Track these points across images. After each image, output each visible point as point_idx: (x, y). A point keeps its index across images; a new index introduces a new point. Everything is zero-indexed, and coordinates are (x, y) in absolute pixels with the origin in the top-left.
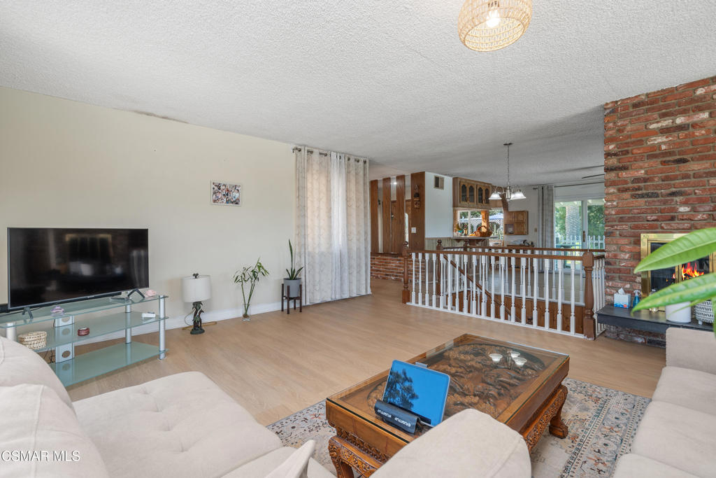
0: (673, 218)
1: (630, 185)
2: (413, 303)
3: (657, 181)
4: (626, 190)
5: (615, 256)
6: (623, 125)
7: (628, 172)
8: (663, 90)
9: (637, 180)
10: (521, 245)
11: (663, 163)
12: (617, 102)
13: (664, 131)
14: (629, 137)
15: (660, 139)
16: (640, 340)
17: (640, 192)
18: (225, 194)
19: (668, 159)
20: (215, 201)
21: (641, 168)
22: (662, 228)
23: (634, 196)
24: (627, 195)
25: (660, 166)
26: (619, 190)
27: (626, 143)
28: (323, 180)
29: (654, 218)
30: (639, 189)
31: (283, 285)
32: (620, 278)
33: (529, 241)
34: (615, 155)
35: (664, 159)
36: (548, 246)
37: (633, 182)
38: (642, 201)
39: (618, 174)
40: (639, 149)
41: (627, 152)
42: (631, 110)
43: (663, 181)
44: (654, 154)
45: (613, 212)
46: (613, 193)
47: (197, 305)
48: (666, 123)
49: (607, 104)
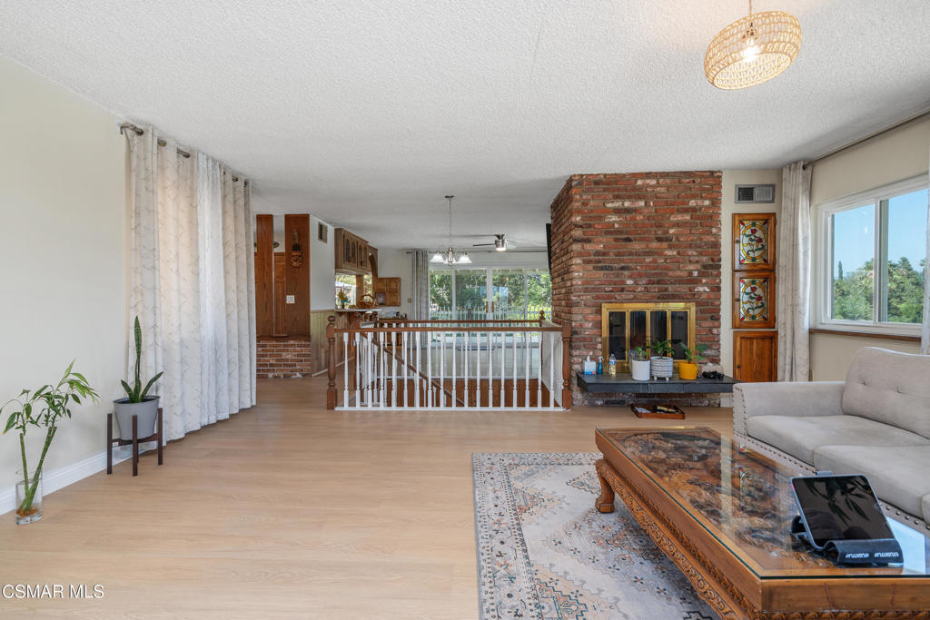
0: (622, 290)
1: (592, 257)
2: (346, 407)
3: (612, 256)
4: (589, 262)
5: (581, 325)
6: (587, 199)
7: (591, 244)
8: (615, 174)
9: (598, 253)
10: (394, 318)
11: (616, 240)
12: (582, 175)
13: (617, 211)
14: (592, 211)
15: (614, 218)
16: (600, 403)
17: (600, 265)
19: (620, 237)
21: (601, 242)
22: (616, 298)
23: (595, 268)
24: (590, 267)
25: (614, 243)
26: (584, 262)
27: (590, 217)
28: (184, 204)
29: (610, 289)
30: (599, 262)
31: (110, 416)
32: (584, 346)
33: (402, 313)
34: (581, 226)
35: (617, 236)
36: (424, 318)
37: (595, 255)
38: (601, 273)
39: (583, 246)
40: (599, 224)
41: (590, 226)
42: (593, 186)
43: (616, 256)
44: (609, 230)
45: (580, 283)
46: (579, 264)
48: (618, 204)
49: (575, 175)
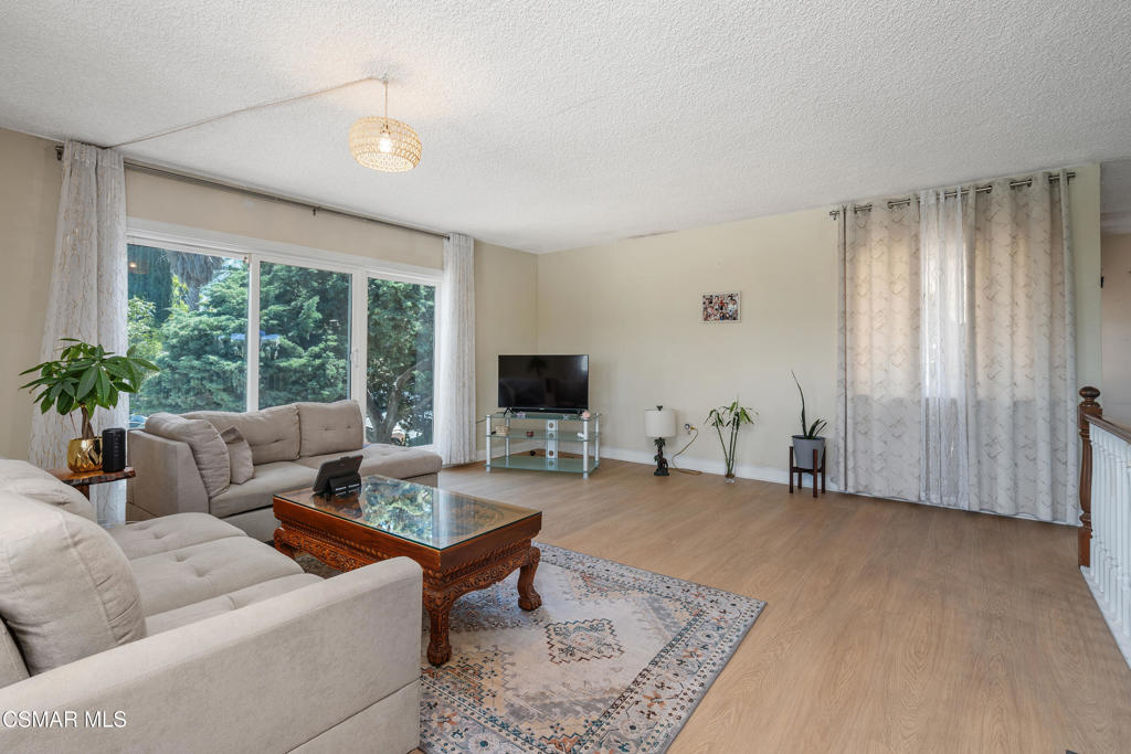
18: (720, 309)
20: (706, 319)
47: (660, 442)
